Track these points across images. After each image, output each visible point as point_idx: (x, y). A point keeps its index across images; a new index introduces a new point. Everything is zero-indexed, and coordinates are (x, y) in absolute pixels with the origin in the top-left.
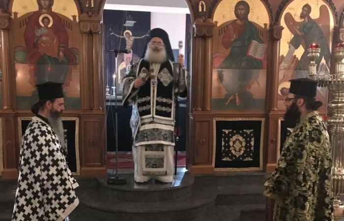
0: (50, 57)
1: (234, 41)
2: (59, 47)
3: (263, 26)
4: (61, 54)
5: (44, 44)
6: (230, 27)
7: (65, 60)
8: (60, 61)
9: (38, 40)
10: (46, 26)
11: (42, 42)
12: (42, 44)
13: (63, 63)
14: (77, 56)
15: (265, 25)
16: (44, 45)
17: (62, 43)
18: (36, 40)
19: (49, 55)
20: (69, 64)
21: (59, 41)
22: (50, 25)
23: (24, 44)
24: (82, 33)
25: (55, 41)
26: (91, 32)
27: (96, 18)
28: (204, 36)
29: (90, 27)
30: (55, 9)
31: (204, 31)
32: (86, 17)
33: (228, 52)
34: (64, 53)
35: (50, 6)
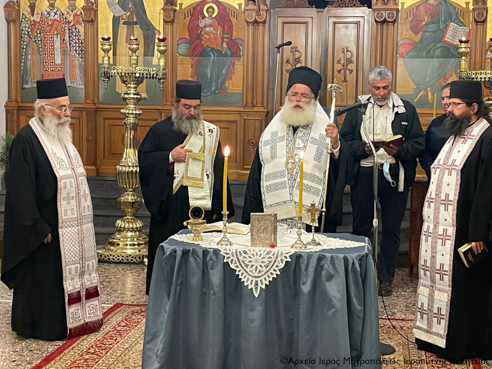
0: (212, 49)
1: (426, 25)
2: (223, 38)
3: (465, 6)
4: (225, 45)
5: (208, 35)
7: (229, 53)
8: (223, 53)
9: (201, 31)
10: (210, 17)
11: (205, 33)
12: (205, 35)
14: (241, 47)
15: (468, 4)
16: (207, 37)
17: (225, 34)
18: (199, 31)
19: (212, 47)
20: (232, 57)
21: (223, 32)
22: (215, 15)
23: (187, 36)
24: (248, 22)
25: (219, 32)
26: (256, 22)
27: (262, 6)
28: (385, 21)
29: (254, 16)
31: (385, 15)
32: (251, 5)
33: (418, 38)
34: (228, 44)
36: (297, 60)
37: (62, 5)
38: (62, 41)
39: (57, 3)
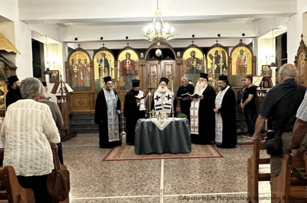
0: (129, 73)
2: (132, 70)
4: (133, 72)
13: (134, 75)
15: (202, 58)
21: (132, 68)
22: (130, 63)
23: (121, 70)
24: (140, 65)
26: (142, 65)
27: (144, 61)
28: (179, 64)
29: (142, 63)
30: (131, 58)
31: (179, 62)
32: (141, 61)
33: (189, 68)
35: (129, 57)
36: (155, 76)
37: (83, 62)
38: (83, 73)
39: (81, 62)
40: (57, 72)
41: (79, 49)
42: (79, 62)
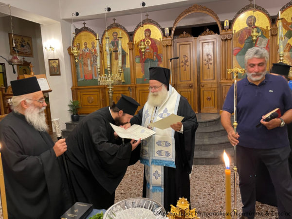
0: (150, 59)
1: (247, 39)
2: (154, 54)
3: (266, 28)
4: (155, 57)
5: (147, 53)
6: (244, 32)
7: (157, 60)
10: (148, 45)
13: (155, 61)
15: (267, 27)
20: (158, 62)
21: (154, 51)
22: (150, 44)
23: (139, 54)
24: (164, 46)
25: (152, 51)
26: (167, 46)
27: (169, 38)
28: (226, 40)
29: (166, 43)
30: (152, 37)
31: (227, 37)
32: (165, 39)
33: (243, 46)
34: (156, 57)
35: (149, 36)
36: (187, 61)
37: (89, 46)
38: (91, 61)
39: (88, 46)
40: (57, 61)
41: (85, 29)
42: (86, 47)
